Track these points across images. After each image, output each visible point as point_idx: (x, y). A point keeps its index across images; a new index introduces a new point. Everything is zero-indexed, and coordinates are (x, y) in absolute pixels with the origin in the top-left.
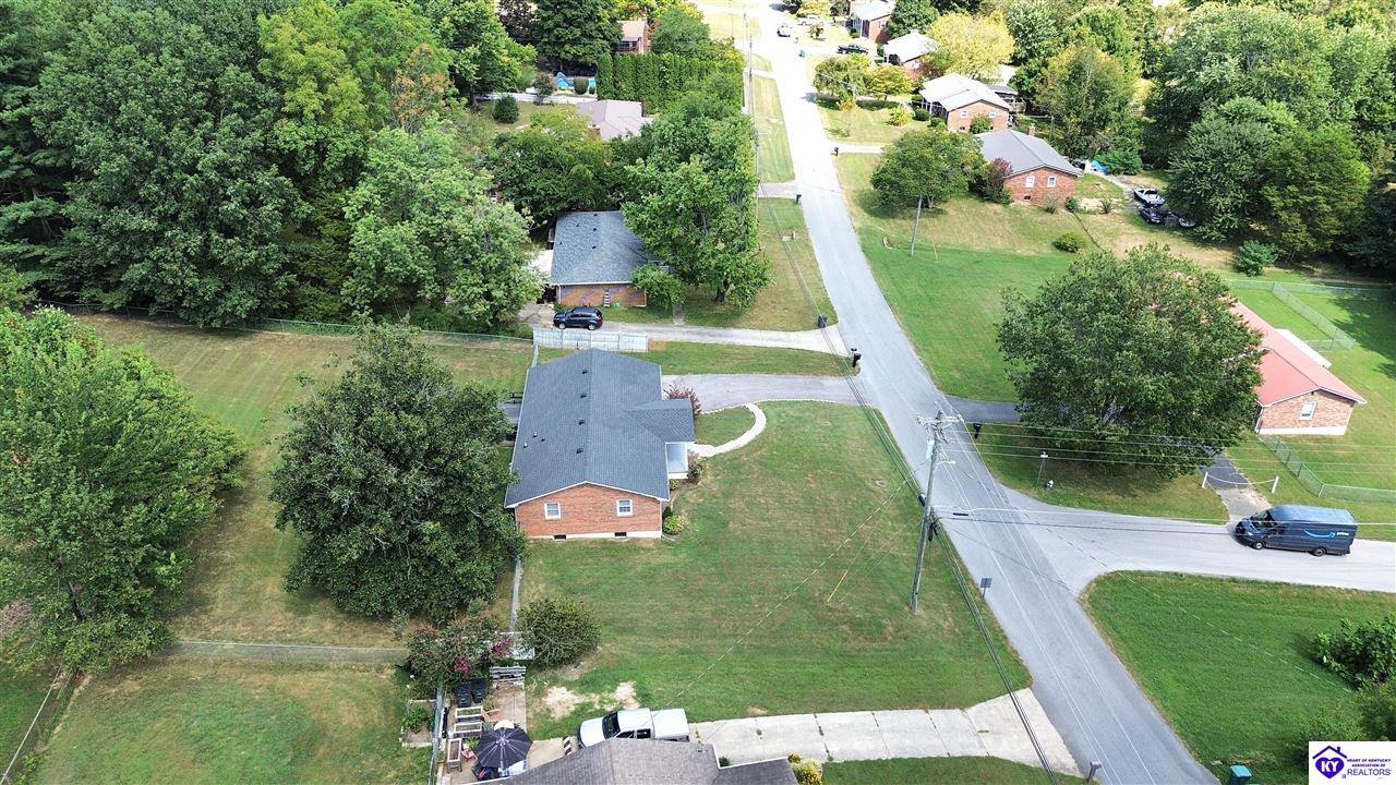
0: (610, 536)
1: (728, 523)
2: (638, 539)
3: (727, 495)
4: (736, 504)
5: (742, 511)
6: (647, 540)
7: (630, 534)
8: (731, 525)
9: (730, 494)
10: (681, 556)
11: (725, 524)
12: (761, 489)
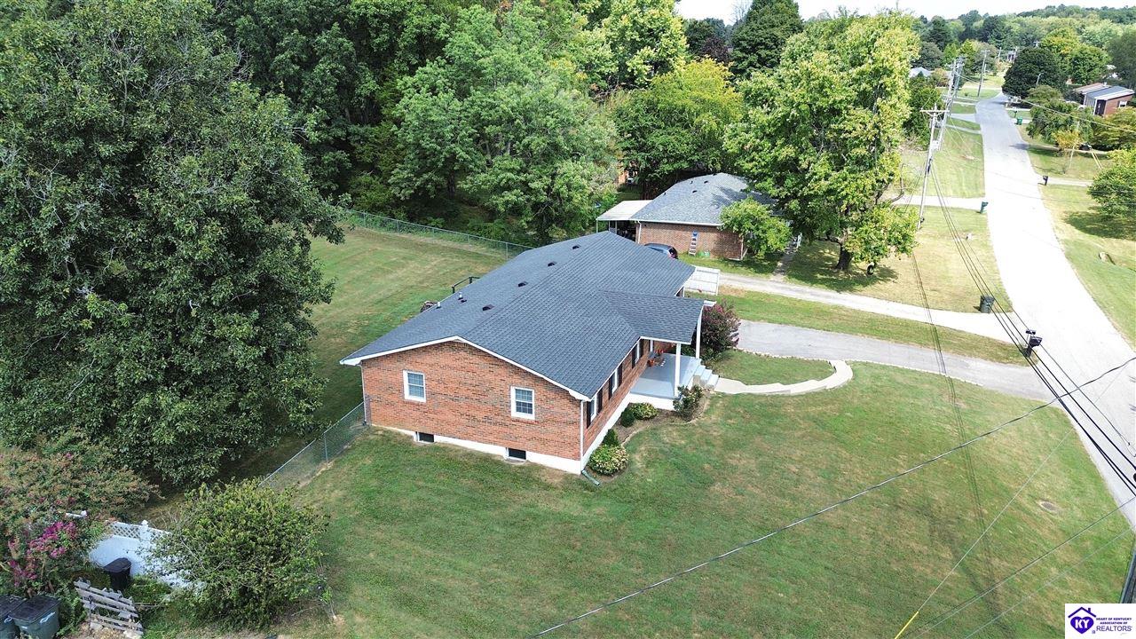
0: (501, 452)
1: (712, 483)
2: (541, 468)
3: (730, 445)
4: (743, 461)
5: (749, 473)
6: (553, 472)
7: (532, 457)
8: (717, 487)
9: (739, 446)
10: (596, 510)
11: (706, 483)
12: (798, 453)
